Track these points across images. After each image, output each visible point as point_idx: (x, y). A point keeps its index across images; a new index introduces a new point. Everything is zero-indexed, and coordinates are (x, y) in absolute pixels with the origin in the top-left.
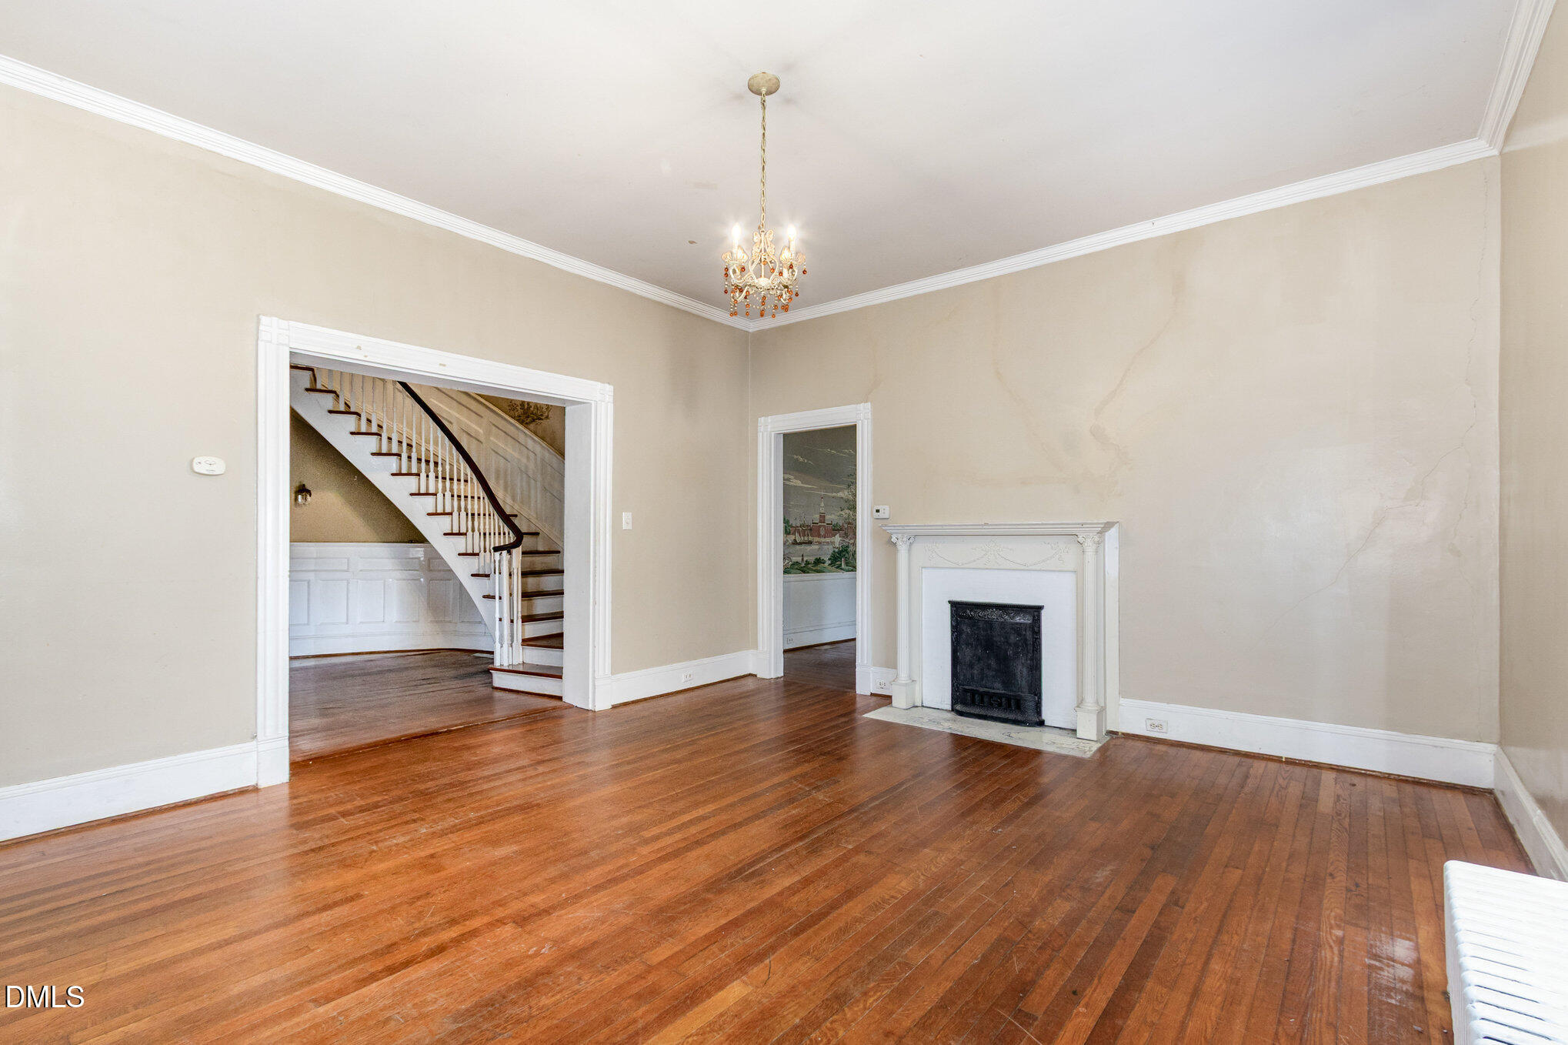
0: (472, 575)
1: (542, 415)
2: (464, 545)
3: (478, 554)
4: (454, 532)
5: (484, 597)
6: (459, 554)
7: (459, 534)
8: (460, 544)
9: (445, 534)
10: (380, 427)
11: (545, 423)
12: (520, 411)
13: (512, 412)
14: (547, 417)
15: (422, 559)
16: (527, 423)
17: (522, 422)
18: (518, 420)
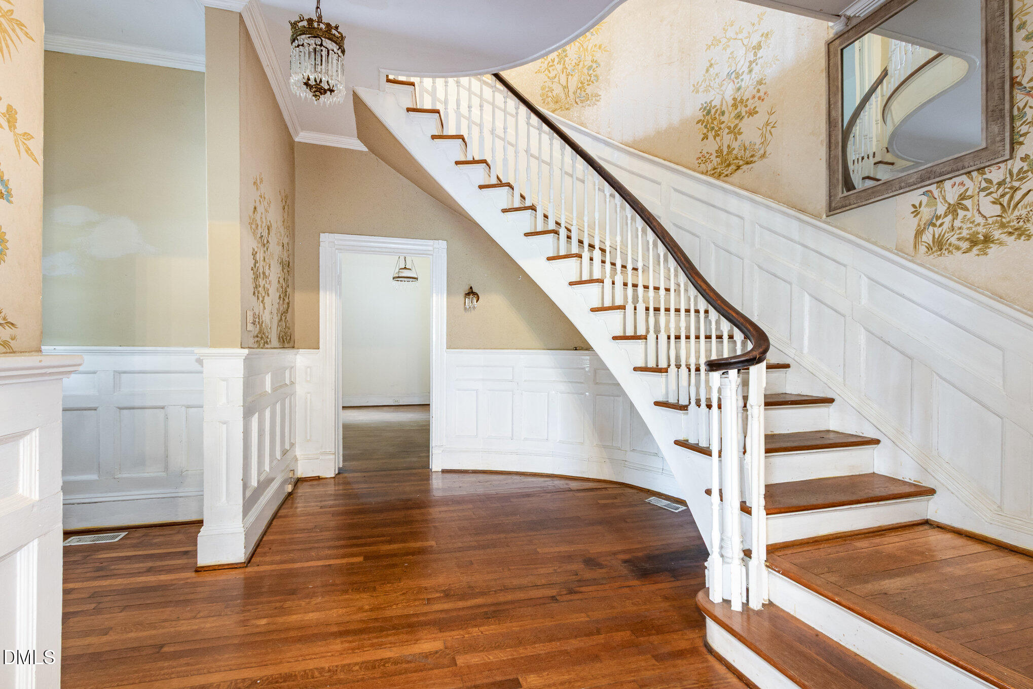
0: (657, 404)
1: (752, 156)
2: (643, 355)
3: (665, 370)
4: (627, 334)
5: (677, 443)
6: (635, 369)
7: (635, 337)
8: (636, 352)
9: (615, 338)
10: (558, 223)
11: (758, 166)
12: (715, 161)
13: (702, 165)
14: (763, 156)
15: (587, 369)
16: (727, 175)
17: (719, 176)
18: (712, 175)
